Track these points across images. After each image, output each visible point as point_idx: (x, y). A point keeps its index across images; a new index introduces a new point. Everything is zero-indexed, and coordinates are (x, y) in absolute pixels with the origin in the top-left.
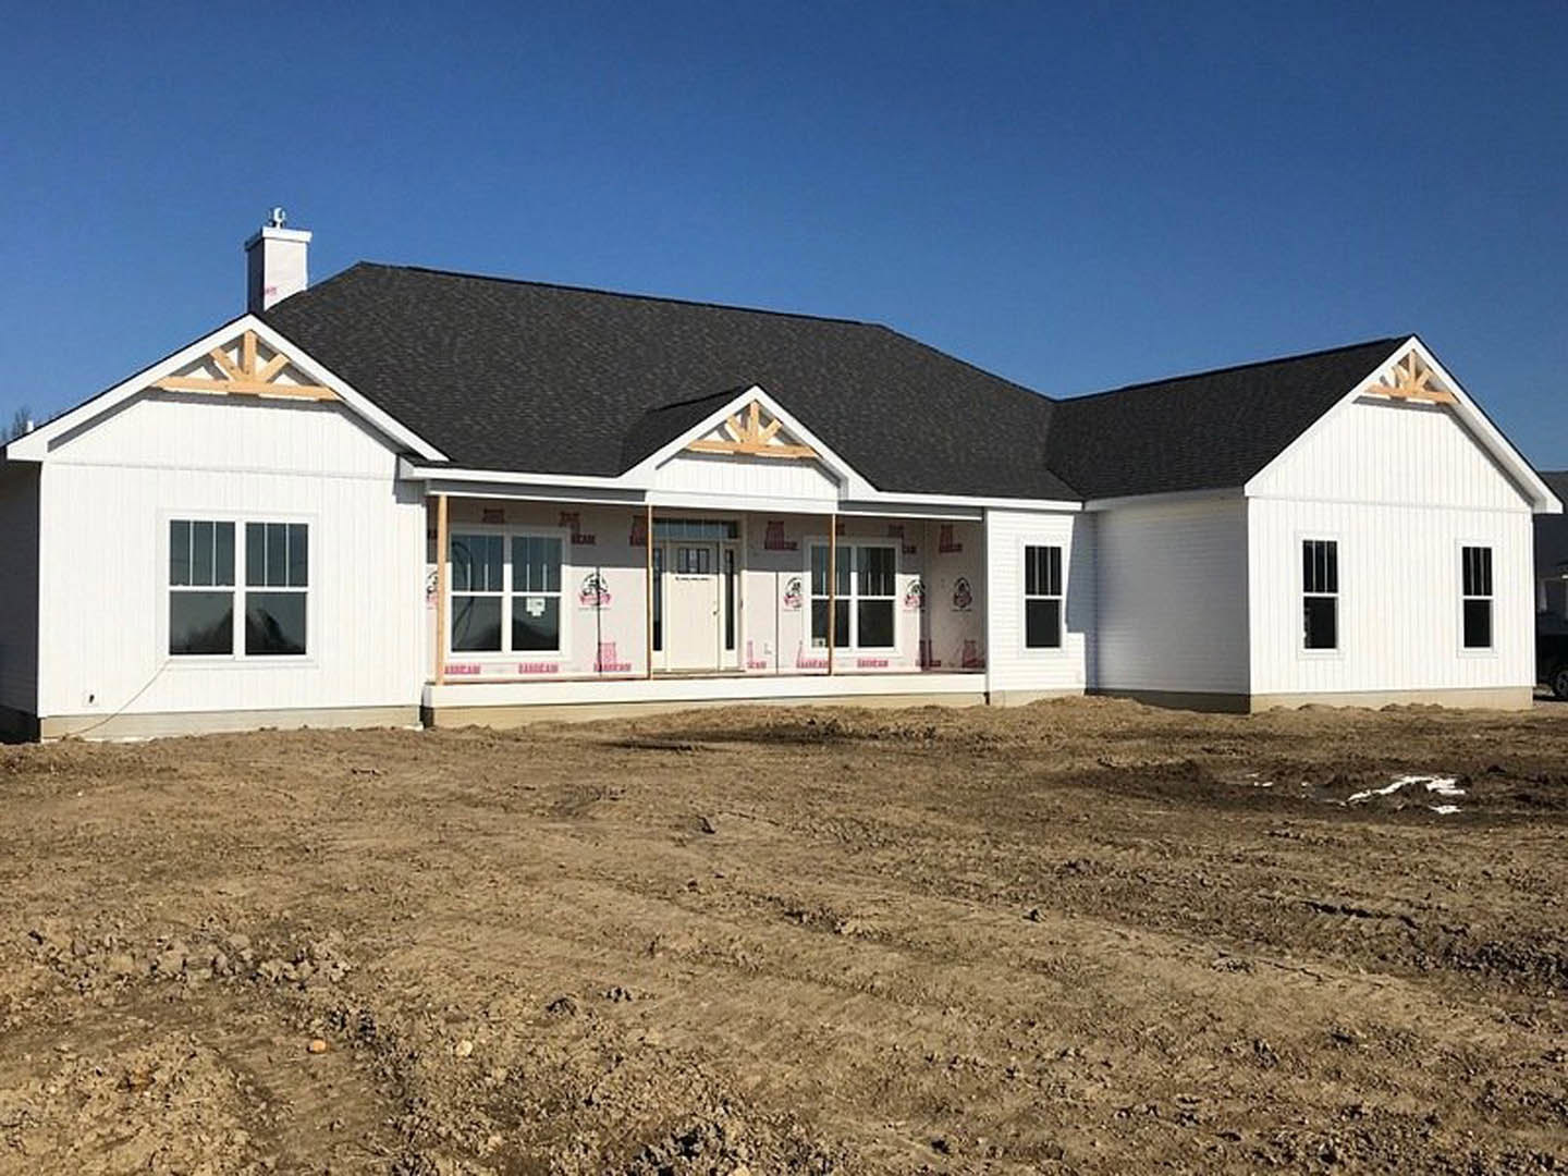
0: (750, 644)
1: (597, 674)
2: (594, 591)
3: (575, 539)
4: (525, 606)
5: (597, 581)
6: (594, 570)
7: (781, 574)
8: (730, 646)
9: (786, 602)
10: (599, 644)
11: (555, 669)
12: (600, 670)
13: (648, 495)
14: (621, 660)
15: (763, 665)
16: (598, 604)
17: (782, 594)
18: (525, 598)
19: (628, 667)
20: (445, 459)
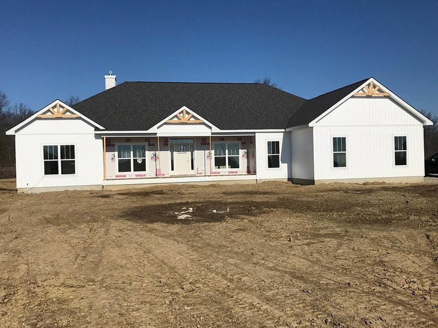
0: (197, 168)
1: (156, 177)
2: (155, 157)
3: (149, 145)
4: (137, 161)
5: (155, 155)
6: (154, 152)
7: (206, 151)
8: (192, 168)
9: (208, 158)
10: (156, 169)
11: (145, 175)
12: (157, 175)
13: (157, 134)
14: (162, 173)
15: (201, 173)
16: (156, 160)
17: (206, 156)
18: (137, 159)
19: (164, 175)
20: (105, 129)
